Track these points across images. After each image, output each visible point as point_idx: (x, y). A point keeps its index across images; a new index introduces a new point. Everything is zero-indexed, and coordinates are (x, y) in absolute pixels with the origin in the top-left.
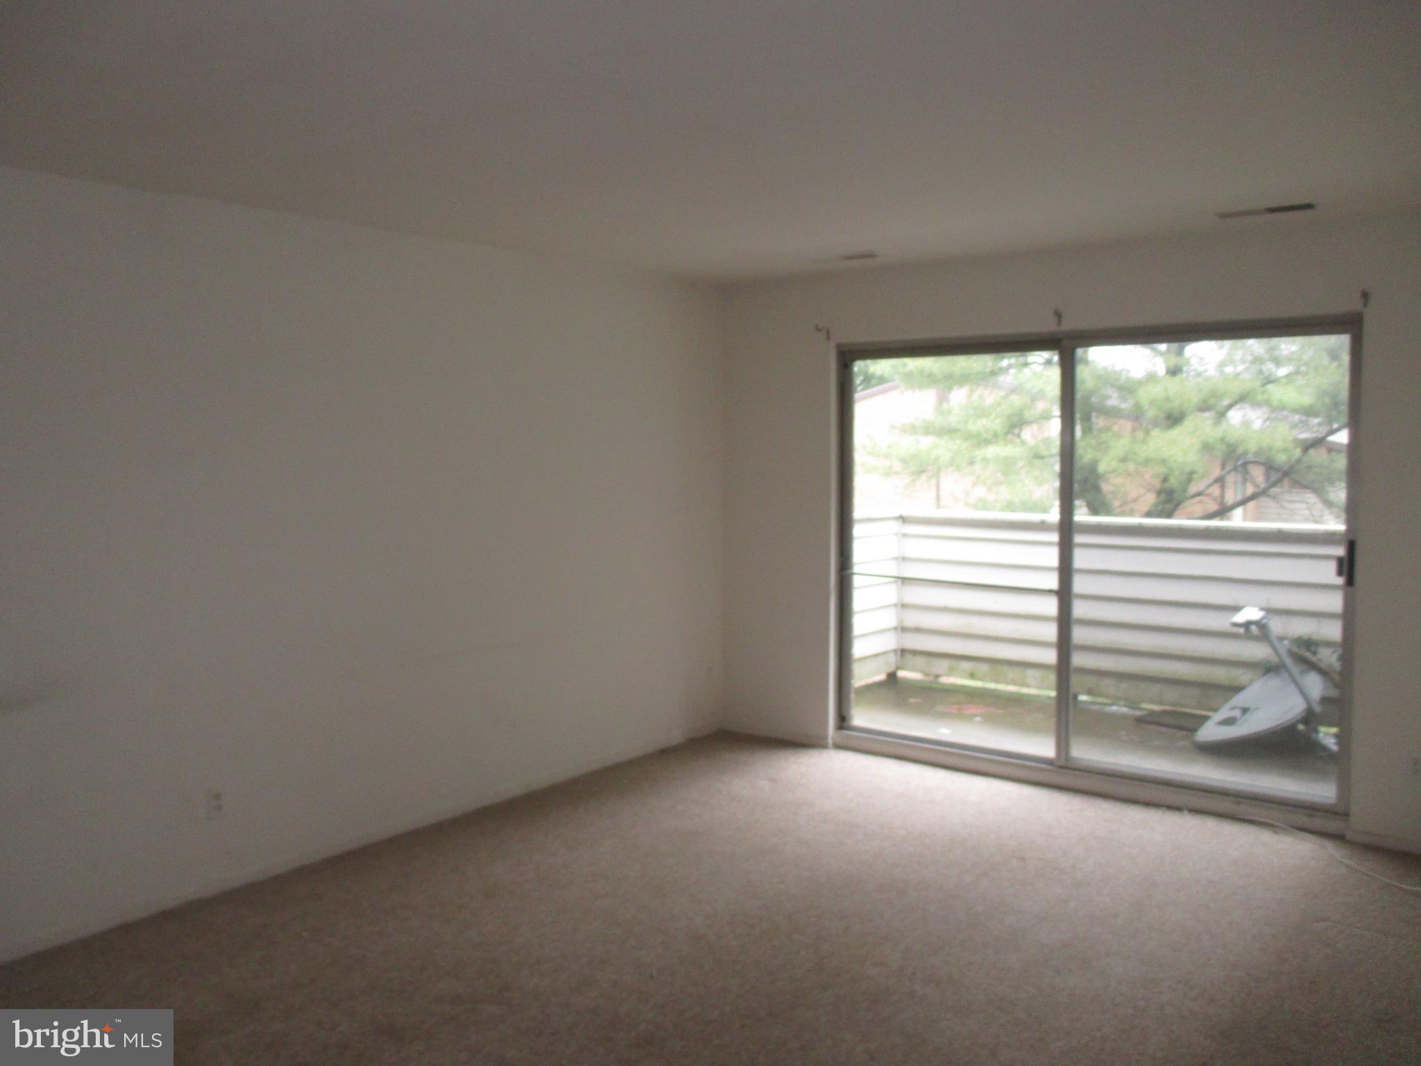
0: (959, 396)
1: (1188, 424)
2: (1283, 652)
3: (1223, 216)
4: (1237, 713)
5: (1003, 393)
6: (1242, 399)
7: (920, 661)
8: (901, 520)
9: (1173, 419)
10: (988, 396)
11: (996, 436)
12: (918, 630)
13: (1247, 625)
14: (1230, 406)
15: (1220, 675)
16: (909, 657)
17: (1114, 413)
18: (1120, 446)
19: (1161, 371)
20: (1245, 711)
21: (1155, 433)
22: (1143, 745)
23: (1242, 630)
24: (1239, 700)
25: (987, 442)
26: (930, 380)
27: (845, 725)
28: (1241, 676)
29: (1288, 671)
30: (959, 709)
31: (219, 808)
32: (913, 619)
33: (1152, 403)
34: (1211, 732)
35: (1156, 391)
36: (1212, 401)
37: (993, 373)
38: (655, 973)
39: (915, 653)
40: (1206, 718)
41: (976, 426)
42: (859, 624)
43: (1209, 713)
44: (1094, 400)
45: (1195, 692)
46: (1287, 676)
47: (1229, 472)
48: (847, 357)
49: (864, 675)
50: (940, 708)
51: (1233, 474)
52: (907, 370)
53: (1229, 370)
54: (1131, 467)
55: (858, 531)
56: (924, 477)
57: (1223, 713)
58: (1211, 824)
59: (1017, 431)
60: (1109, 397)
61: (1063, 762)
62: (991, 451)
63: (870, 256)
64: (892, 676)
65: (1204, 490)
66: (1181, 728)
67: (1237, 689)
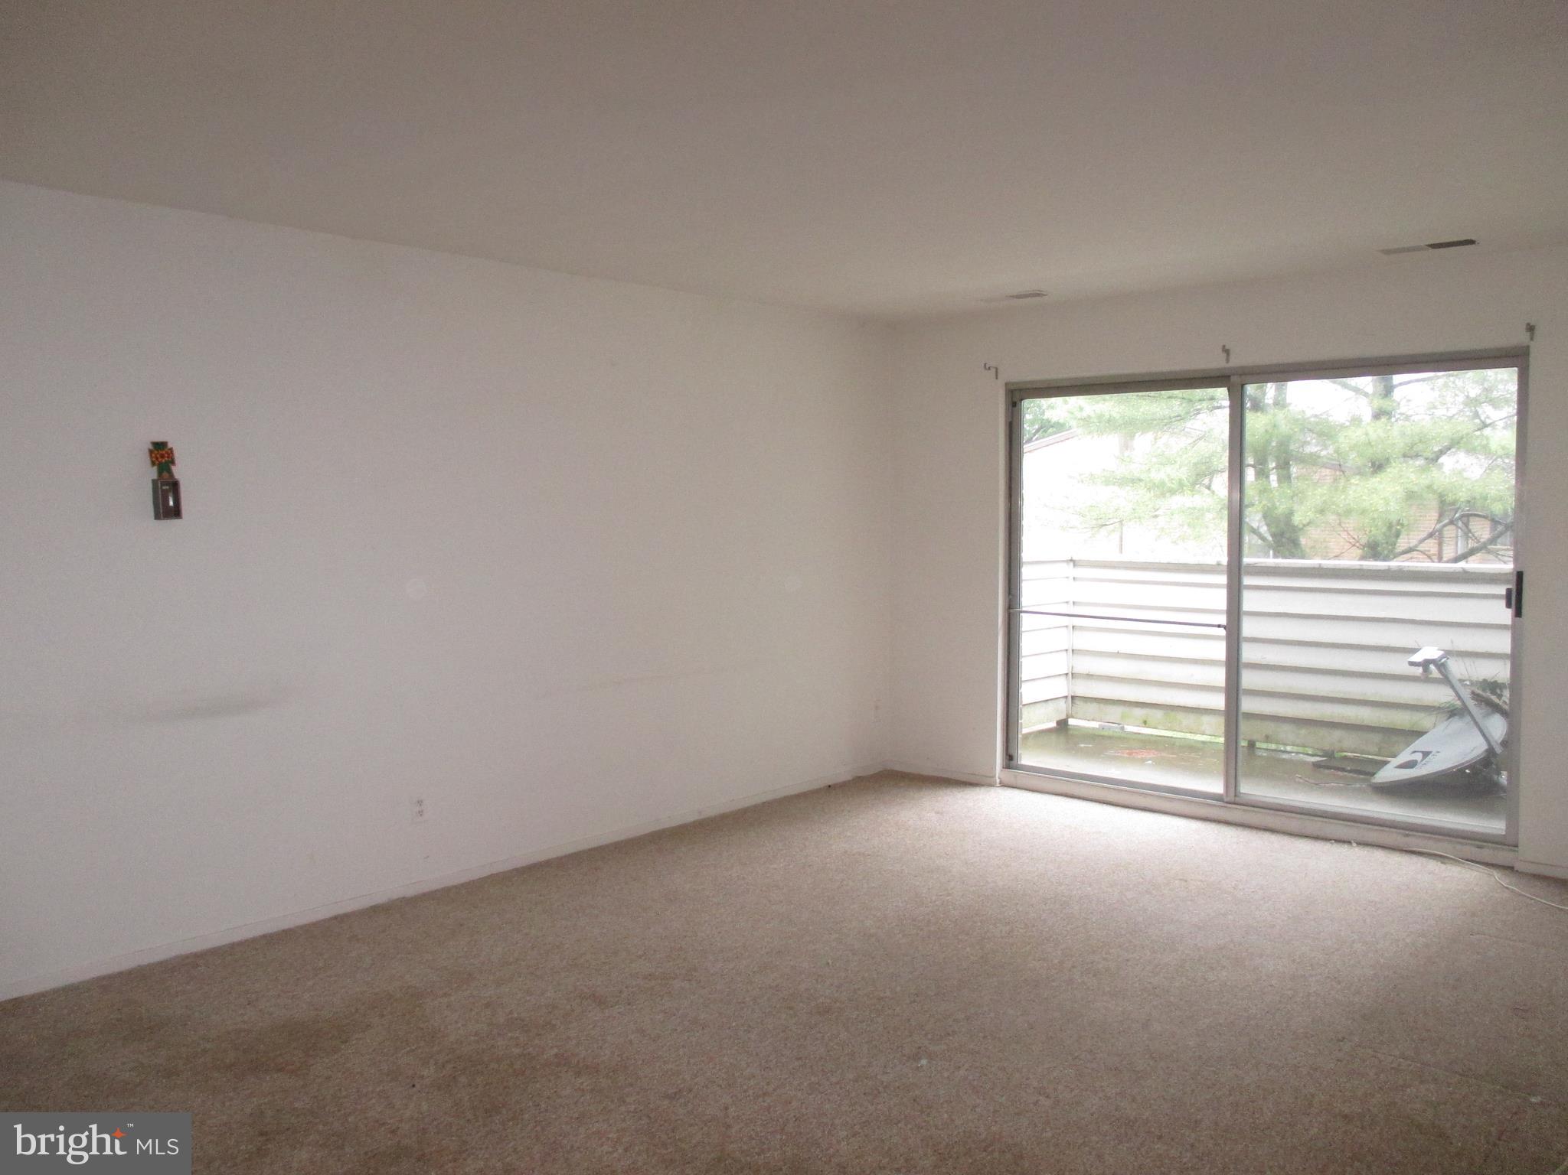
0: (1143, 442)
1: (1391, 471)
2: (1466, 694)
3: (1388, 252)
4: (1418, 757)
5: (1191, 440)
6: (1454, 444)
7: (1092, 707)
8: (1072, 564)
9: (1378, 466)
10: (1173, 443)
11: (1181, 485)
12: (1089, 676)
13: (1425, 664)
14: (1442, 453)
15: (1402, 719)
16: (1079, 703)
17: (1312, 460)
18: (1318, 495)
19: (1367, 414)
20: (1426, 754)
21: (1355, 480)
22: (1317, 786)
23: (1420, 670)
24: (1420, 744)
25: (1172, 492)
26: (1110, 424)
27: (1013, 763)
28: (1425, 721)
29: (1470, 713)
30: (1130, 754)
31: (421, 813)
32: (1084, 665)
33: (1352, 448)
34: (1389, 773)
35: (1356, 435)
36: (1421, 447)
37: (1180, 418)
38: (830, 961)
39: (1087, 699)
40: (1386, 763)
41: (1159, 475)
42: (1028, 668)
43: (1389, 759)
44: (1292, 447)
45: (1376, 738)
46: (1469, 718)
47: (1445, 526)
48: (1016, 396)
49: (1032, 721)
50: (1110, 753)
51: (1452, 527)
52: (1084, 414)
53: (1440, 412)
54: (1332, 518)
55: (1026, 572)
56: (1103, 531)
57: (1405, 756)
58: (1379, 855)
59: (1206, 481)
60: (1306, 443)
61: (1231, 798)
62: (1177, 501)
63: (1038, 294)
64: (1062, 725)
65: (1416, 546)
66: (1359, 772)
67: (1419, 734)
